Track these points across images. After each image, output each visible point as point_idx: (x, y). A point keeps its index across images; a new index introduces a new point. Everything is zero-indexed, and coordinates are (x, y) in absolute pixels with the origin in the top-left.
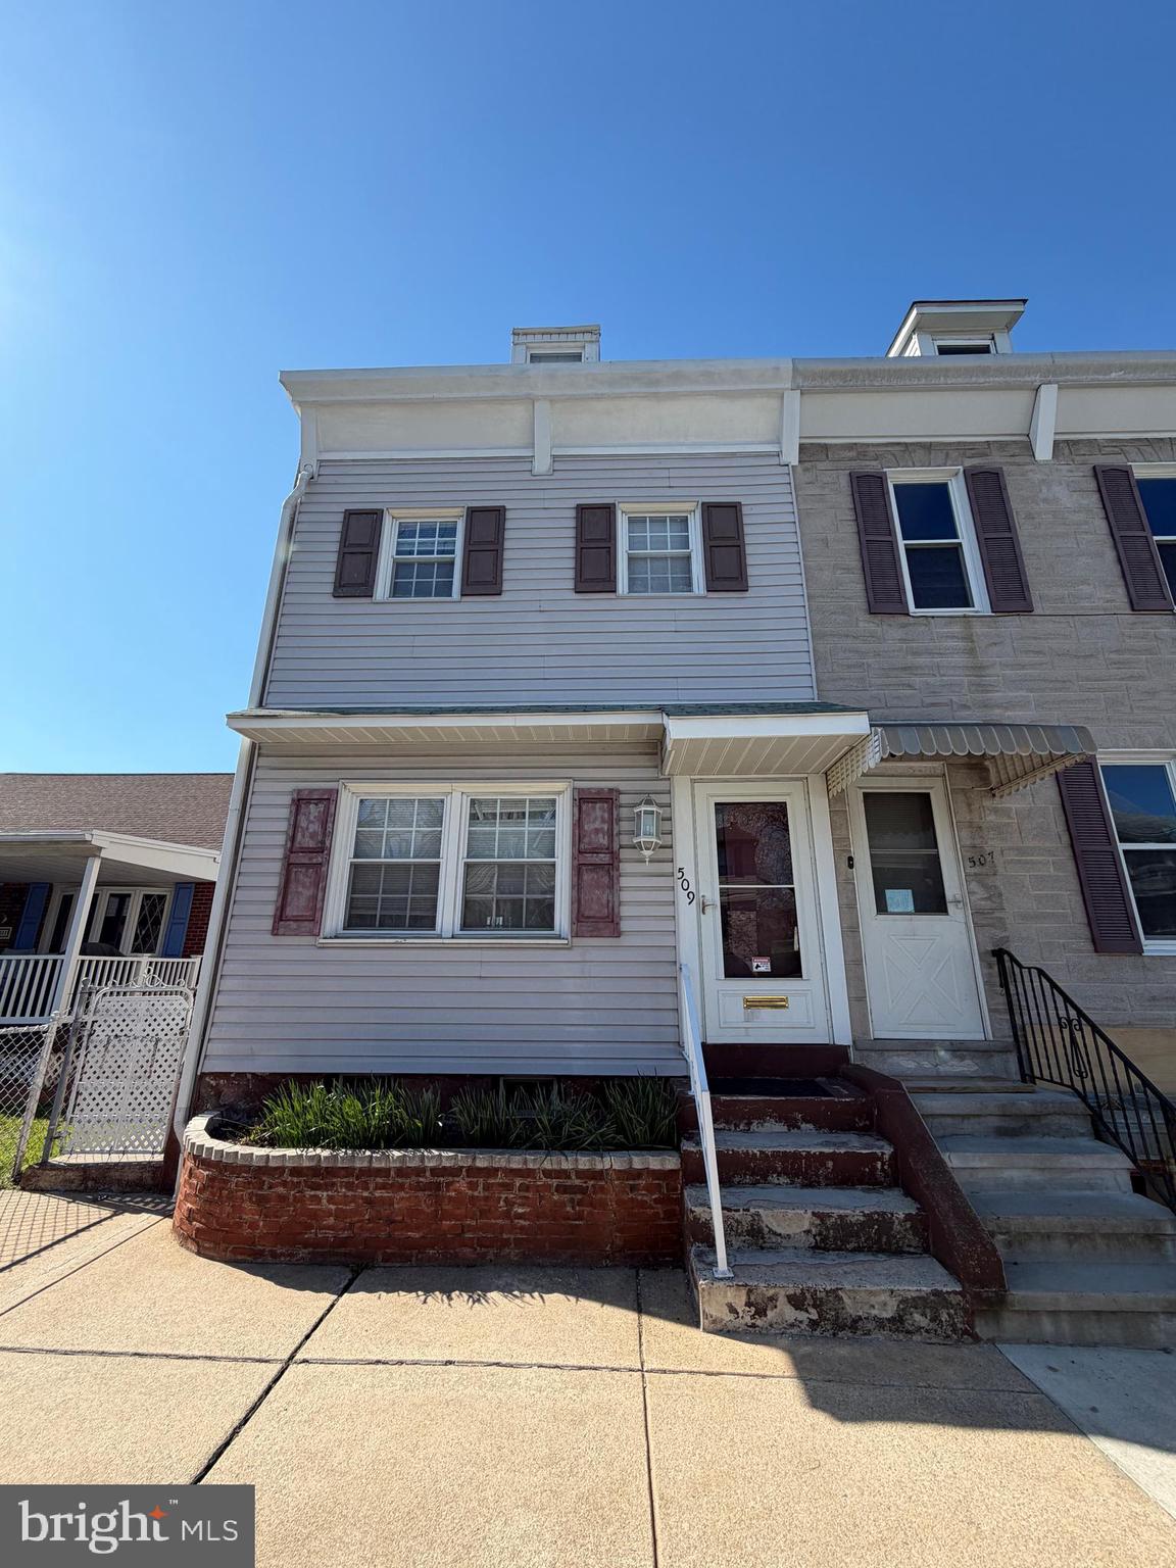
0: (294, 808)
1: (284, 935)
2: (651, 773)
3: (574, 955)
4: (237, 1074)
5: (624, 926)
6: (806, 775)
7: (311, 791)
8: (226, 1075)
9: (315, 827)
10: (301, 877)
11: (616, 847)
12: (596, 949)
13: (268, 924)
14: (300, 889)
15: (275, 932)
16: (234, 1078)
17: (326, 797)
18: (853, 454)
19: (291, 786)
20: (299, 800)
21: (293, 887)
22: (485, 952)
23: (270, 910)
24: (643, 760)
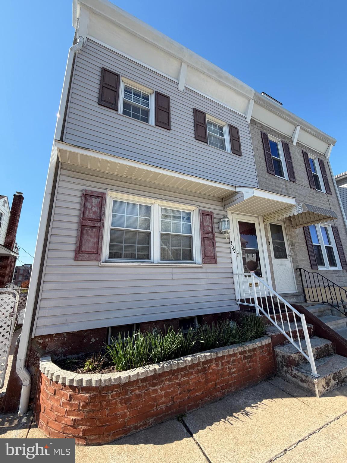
0: (83, 198)
1: (81, 260)
2: (221, 208)
3: (203, 270)
4: (57, 334)
5: (218, 260)
6: (259, 216)
7: (93, 192)
8: (50, 336)
9: (95, 209)
10: (89, 232)
11: (214, 232)
12: (210, 268)
13: (72, 255)
14: (89, 238)
15: (76, 258)
16: (55, 337)
17: (100, 196)
18: (260, 126)
19: (81, 187)
20: (86, 195)
21: (85, 237)
22: (173, 269)
23: (73, 248)
24: (219, 203)
